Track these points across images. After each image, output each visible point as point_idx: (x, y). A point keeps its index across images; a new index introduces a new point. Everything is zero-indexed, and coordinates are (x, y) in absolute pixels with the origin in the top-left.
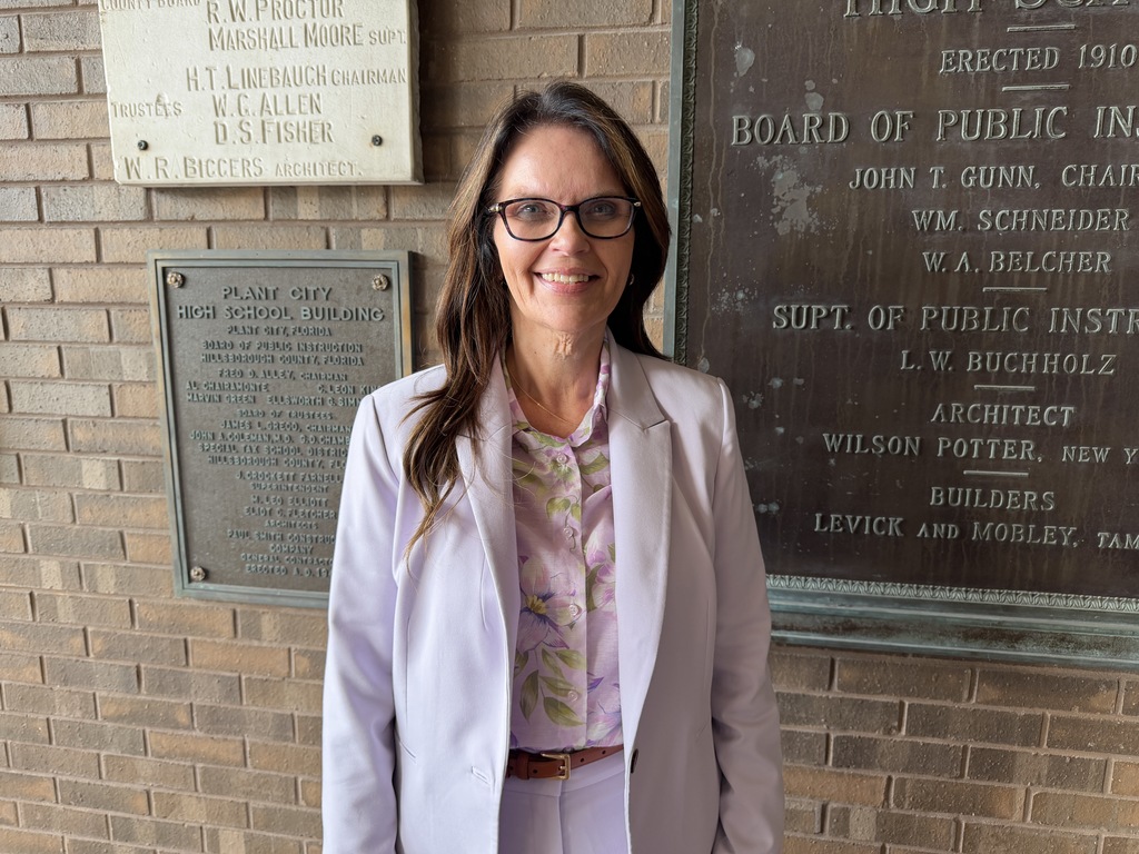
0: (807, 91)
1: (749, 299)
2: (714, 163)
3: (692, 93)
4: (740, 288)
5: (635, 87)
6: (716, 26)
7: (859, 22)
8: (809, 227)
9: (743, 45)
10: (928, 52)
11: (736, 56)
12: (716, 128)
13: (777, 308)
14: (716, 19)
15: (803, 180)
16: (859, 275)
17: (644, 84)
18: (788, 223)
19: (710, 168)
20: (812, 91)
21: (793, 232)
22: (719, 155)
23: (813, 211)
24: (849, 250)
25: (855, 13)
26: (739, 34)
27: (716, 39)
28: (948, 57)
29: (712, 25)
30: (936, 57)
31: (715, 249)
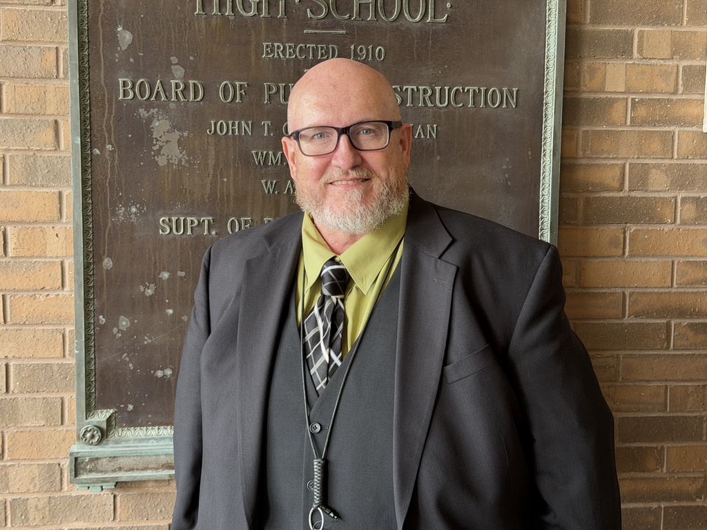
0: (173, 64)
1: (141, 213)
2: (107, 111)
3: (86, 60)
4: (133, 204)
5: (42, 50)
6: (102, 13)
7: (205, 18)
8: (180, 161)
9: (123, 28)
10: (254, 43)
11: (118, 35)
12: (106, 86)
13: (162, 219)
14: (102, 8)
15: (174, 127)
16: (219, 196)
17: (49, 49)
18: (165, 157)
19: (103, 114)
20: (176, 64)
21: (169, 164)
22: (111, 105)
23: (183, 150)
24: (211, 178)
25: (202, 12)
26: (120, 20)
27: (102, 22)
28: (267, 47)
29: (99, 12)
30: (259, 46)
31: (111, 175)
